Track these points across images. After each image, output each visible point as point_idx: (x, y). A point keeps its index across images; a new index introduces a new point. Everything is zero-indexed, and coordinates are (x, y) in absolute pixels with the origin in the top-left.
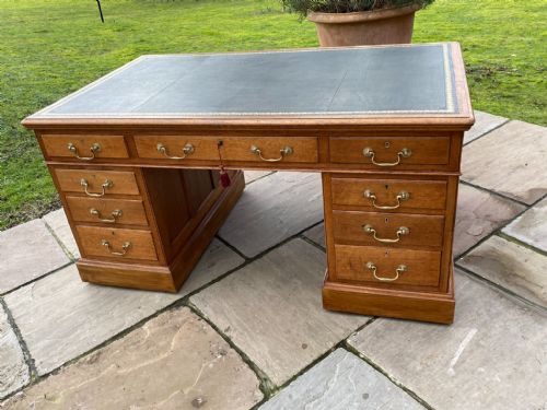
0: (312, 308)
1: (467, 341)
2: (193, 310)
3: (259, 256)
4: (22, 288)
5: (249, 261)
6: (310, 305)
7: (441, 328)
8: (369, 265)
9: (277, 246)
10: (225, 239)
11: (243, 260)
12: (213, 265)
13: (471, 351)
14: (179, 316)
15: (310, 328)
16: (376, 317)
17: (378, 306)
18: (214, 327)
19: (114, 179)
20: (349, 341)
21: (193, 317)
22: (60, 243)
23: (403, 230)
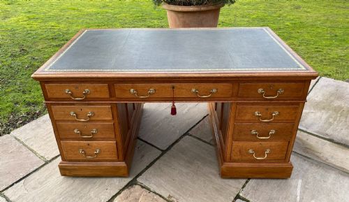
0: (213, 178)
1: (299, 186)
2: (143, 187)
3: (169, 149)
4: (15, 185)
5: (164, 152)
6: (210, 176)
7: (284, 181)
8: (251, 151)
9: (177, 141)
10: (144, 139)
11: (160, 152)
12: (143, 156)
13: (304, 192)
14: (135, 191)
15: (217, 190)
16: (249, 179)
17: (252, 173)
18: (160, 196)
19: (95, 111)
20: (241, 195)
21: (145, 192)
22: (32, 150)
23: (273, 132)
